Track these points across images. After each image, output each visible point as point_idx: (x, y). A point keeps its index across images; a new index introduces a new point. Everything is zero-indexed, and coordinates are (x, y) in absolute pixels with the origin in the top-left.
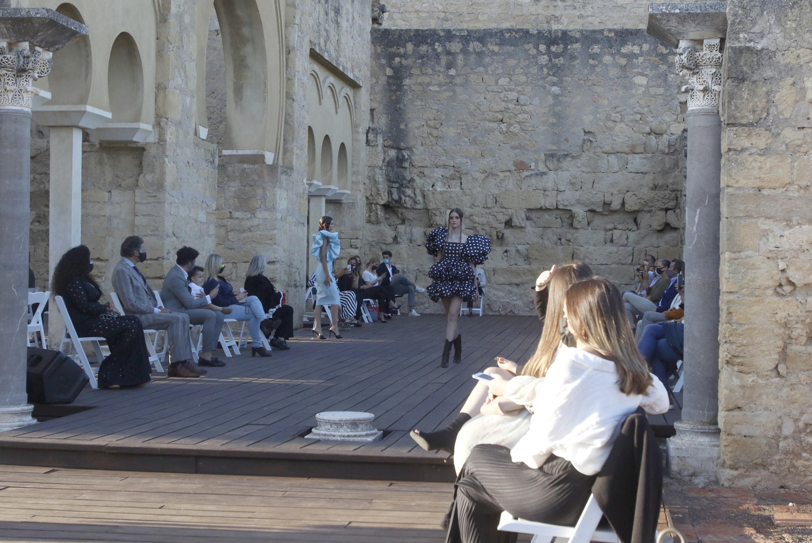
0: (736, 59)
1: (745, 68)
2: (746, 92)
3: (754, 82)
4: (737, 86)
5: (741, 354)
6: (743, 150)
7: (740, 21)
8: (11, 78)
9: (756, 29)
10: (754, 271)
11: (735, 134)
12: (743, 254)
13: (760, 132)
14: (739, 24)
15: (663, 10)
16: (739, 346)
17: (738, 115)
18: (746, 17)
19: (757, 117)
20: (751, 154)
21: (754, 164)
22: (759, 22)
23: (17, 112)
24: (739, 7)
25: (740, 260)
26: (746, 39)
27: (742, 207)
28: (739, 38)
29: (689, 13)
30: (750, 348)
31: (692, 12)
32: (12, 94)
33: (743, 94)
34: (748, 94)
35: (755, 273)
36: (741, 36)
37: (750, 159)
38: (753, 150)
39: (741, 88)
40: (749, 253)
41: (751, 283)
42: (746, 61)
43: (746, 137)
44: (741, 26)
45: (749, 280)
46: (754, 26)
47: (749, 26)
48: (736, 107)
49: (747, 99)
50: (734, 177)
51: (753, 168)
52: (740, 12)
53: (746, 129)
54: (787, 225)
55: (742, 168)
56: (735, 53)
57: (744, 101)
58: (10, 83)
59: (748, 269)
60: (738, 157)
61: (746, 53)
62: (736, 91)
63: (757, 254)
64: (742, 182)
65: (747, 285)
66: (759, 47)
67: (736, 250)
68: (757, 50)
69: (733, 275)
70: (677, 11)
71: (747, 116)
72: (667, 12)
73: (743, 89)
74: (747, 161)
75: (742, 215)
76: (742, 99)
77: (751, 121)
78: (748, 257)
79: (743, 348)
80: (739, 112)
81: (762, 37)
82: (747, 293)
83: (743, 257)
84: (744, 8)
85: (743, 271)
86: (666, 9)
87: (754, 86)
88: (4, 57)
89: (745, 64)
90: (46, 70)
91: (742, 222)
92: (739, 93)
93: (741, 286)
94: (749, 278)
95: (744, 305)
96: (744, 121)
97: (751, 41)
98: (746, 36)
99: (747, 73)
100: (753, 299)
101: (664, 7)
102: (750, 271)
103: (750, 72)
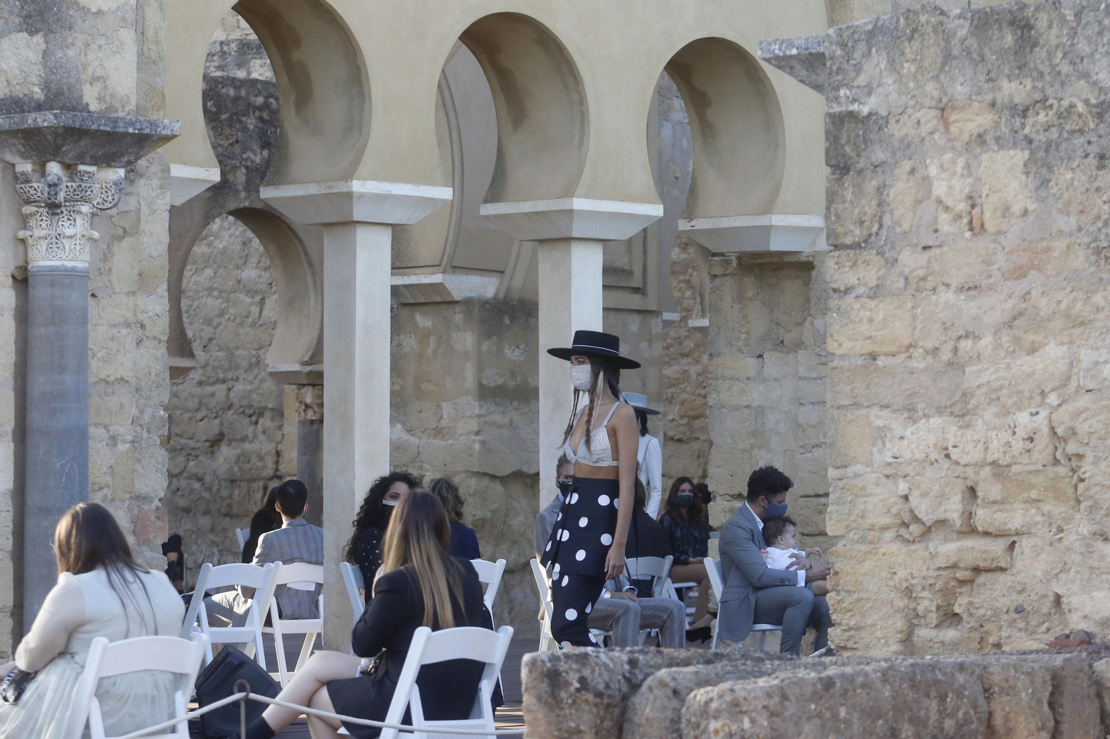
0: (835, 133)
1: (848, 149)
2: (850, 190)
3: (860, 172)
4: (838, 180)
5: (850, 645)
6: (848, 290)
7: (839, 69)
8: (44, 218)
9: (862, 80)
10: (864, 499)
11: (837, 263)
12: (850, 471)
13: (867, 258)
14: (837, 73)
15: (777, 52)
16: (846, 630)
17: (840, 229)
18: (848, 61)
19: (865, 233)
20: (857, 297)
21: (862, 314)
22: (865, 68)
23: (53, 269)
24: (837, 44)
25: (845, 481)
26: (848, 98)
27: (848, 389)
28: (839, 97)
29: (810, 54)
30: (863, 634)
31: (813, 51)
32: (46, 241)
33: (845, 193)
34: (852, 193)
35: (865, 502)
36: (842, 93)
37: (857, 306)
38: (861, 290)
39: (844, 183)
40: (858, 468)
41: (860, 520)
42: (849, 136)
43: (851, 267)
44: (840, 77)
45: (857, 516)
46: (857, 76)
47: (852, 74)
48: (838, 217)
49: (851, 202)
50: (836, 337)
51: (861, 320)
52: (839, 52)
53: (851, 253)
54: (909, 418)
55: (846, 322)
56: (834, 123)
57: (847, 205)
58: (44, 225)
59: (857, 496)
60: (840, 303)
61: (849, 122)
62: (836, 189)
63: (869, 469)
64: (847, 345)
65: (855, 525)
66: (865, 110)
67: (840, 464)
68: (863, 117)
69: (837, 508)
70: (794, 52)
71: (851, 231)
72: (781, 54)
73: (846, 185)
74: (852, 308)
75: (846, 403)
76: (844, 202)
77: (857, 239)
78: (856, 475)
79: (852, 633)
80: (842, 226)
81: (870, 94)
82: (856, 537)
83: (850, 475)
84: (843, 45)
85: (849, 499)
86: (780, 49)
87: (860, 179)
88: (31, 187)
89: (848, 142)
90: (110, 198)
91: (849, 415)
92: (840, 192)
93: (847, 527)
94: (857, 511)
95: (851, 558)
96: (848, 240)
97: (854, 100)
98: (848, 93)
99: (851, 158)
100: (863, 548)
101: (777, 47)
102: (859, 499)
103: (854, 155)
